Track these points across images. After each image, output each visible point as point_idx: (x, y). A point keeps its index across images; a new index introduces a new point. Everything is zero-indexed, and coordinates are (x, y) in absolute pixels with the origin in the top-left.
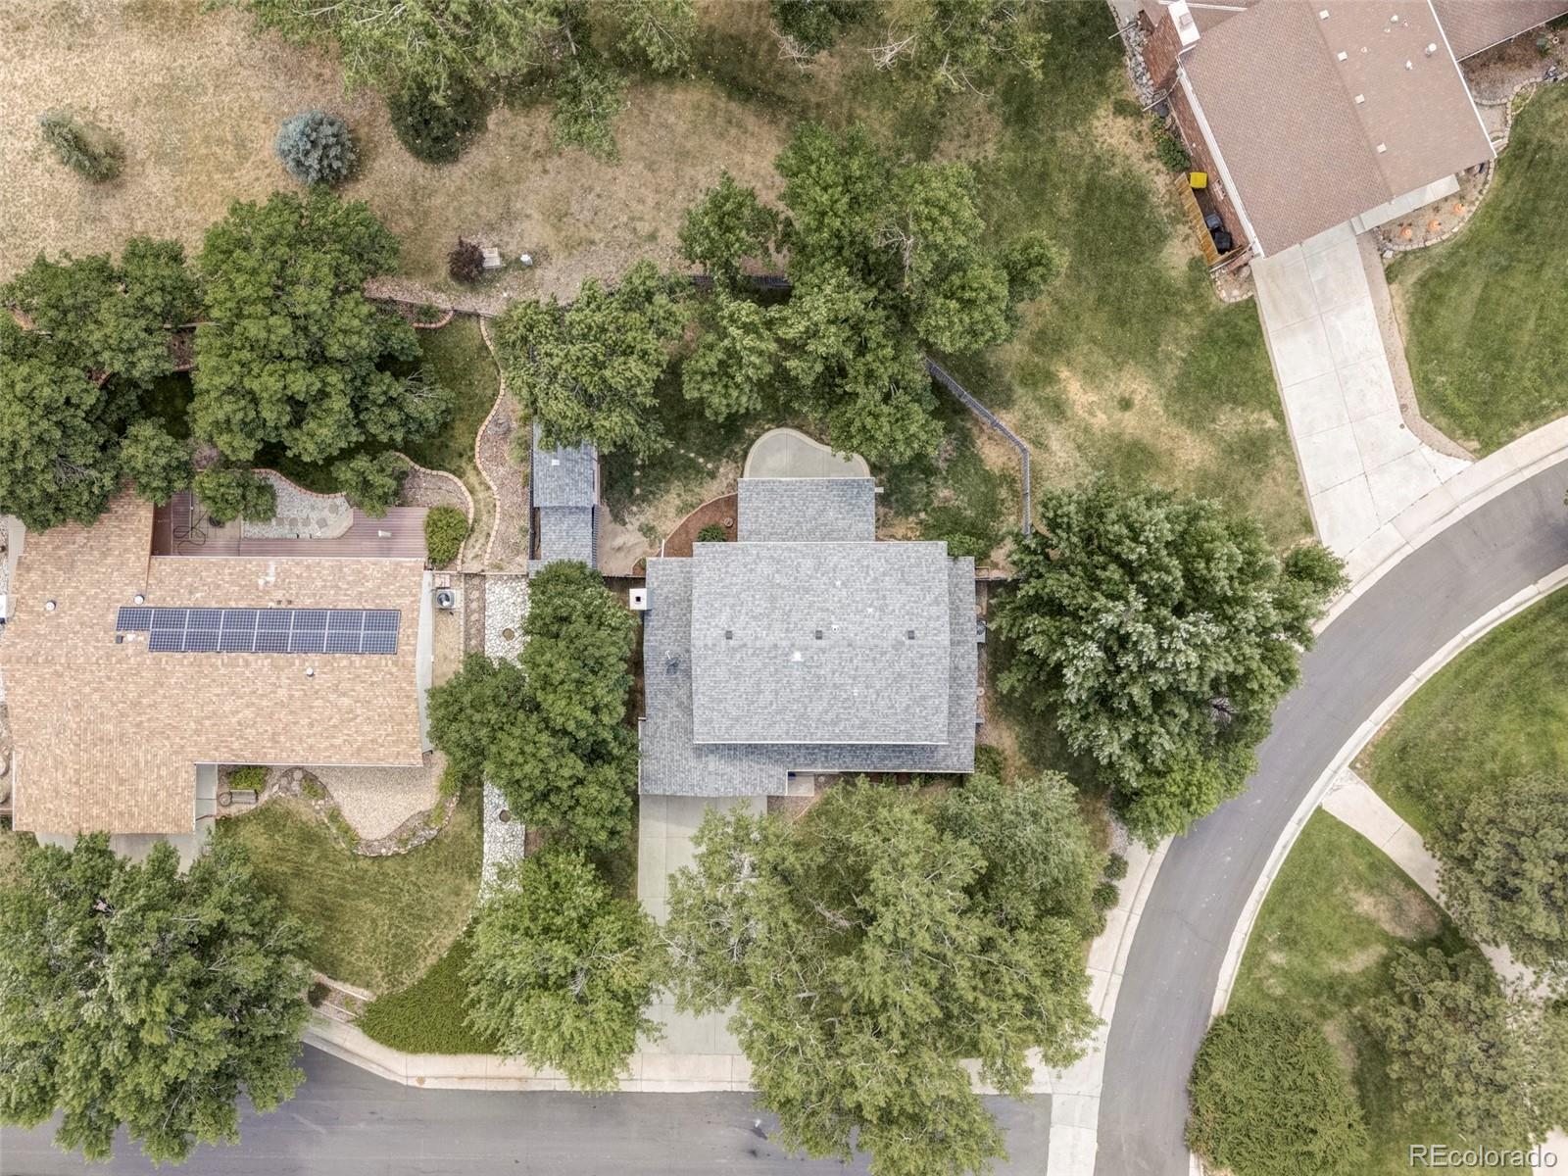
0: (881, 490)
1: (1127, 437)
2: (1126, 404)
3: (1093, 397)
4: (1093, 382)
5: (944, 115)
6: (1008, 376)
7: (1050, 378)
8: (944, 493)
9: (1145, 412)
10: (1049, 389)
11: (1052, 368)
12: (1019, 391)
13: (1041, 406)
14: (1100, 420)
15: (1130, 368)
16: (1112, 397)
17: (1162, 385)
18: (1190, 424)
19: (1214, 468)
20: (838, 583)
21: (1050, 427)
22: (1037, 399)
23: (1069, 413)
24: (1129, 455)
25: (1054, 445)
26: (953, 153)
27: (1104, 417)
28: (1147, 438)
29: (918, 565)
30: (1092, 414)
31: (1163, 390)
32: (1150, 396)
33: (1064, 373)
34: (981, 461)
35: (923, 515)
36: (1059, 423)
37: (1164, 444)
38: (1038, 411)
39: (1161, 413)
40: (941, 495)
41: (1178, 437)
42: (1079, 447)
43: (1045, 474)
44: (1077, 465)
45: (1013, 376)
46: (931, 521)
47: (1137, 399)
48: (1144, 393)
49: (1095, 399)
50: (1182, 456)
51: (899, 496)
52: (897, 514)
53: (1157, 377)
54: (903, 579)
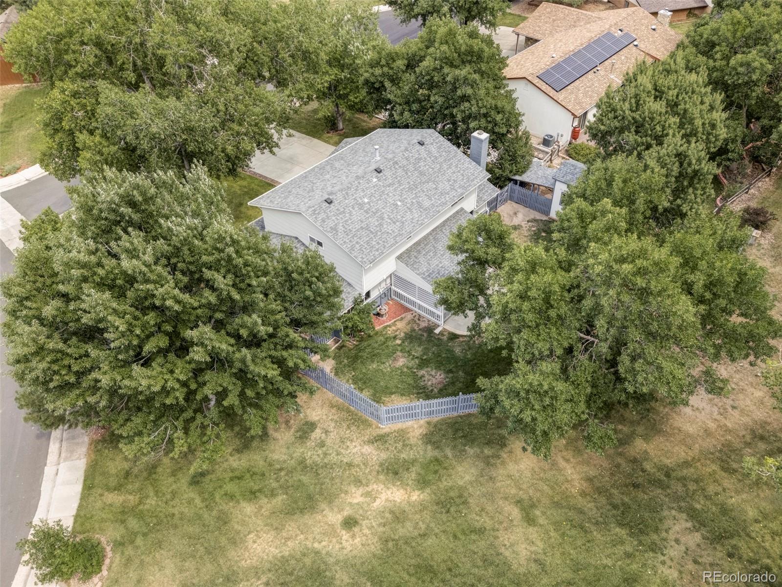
0: (437, 331)
1: (323, 506)
2: (350, 523)
3: (377, 504)
4: (392, 512)
5: (730, 555)
6: (449, 452)
7: (423, 483)
8: (401, 362)
9: (330, 532)
10: (413, 475)
11: (428, 490)
12: (431, 452)
13: (405, 461)
14: (356, 496)
15: (375, 547)
16: (365, 518)
17: (337, 562)
18: (284, 560)
19: (232, 554)
20: (399, 203)
21: (384, 456)
22: (414, 462)
23: (382, 477)
24: (310, 497)
25: (368, 449)
26: (683, 540)
27: (355, 501)
28: (308, 519)
29: (368, 243)
30: (367, 494)
31: (332, 560)
32: (337, 546)
33: (416, 496)
34: (402, 395)
35: (398, 342)
36: (381, 465)
37: (291, 527)
38: (403, 456)
39: (316, 545)
40: (402, 360)
41: (285, 544)
42: (350, 465)
43: (353, 428)
44: (338, 454)
45: (446, 457)
46: (390, 343)
47: (345, 535)
48: (344, 543)
49: (375, 505)
50: (268, 536)
51: (424, 339)
52: (413, 330)
53: (347, 564)
54: (367, 228)
